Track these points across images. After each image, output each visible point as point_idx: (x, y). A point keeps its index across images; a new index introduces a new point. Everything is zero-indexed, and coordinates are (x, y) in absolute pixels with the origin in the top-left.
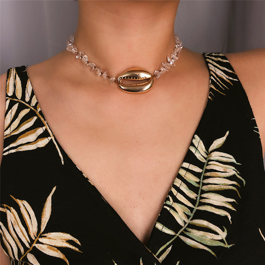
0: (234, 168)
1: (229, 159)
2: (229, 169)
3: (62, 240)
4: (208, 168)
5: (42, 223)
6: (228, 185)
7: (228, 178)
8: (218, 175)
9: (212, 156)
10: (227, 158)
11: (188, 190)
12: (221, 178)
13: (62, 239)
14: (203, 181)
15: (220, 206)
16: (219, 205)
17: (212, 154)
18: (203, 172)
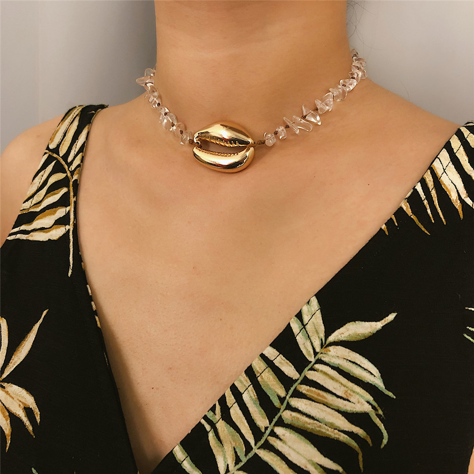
0: (373, 399)
1: (369, 374)
2: (358, 396)
3: (21, 403)
4: (311, 375)
5: (10, 364)
6: (339, 431)
7: (346, 415)
8: (326, 398)
9: (328, 353)
10: (365, 369)
11: (257, 407)
12: (329, 407)
13: (20, 401)
14: (291, 399)
15: (299, 467)
16: (299, 465)
17: (331, 348)
18: (298, 379)
